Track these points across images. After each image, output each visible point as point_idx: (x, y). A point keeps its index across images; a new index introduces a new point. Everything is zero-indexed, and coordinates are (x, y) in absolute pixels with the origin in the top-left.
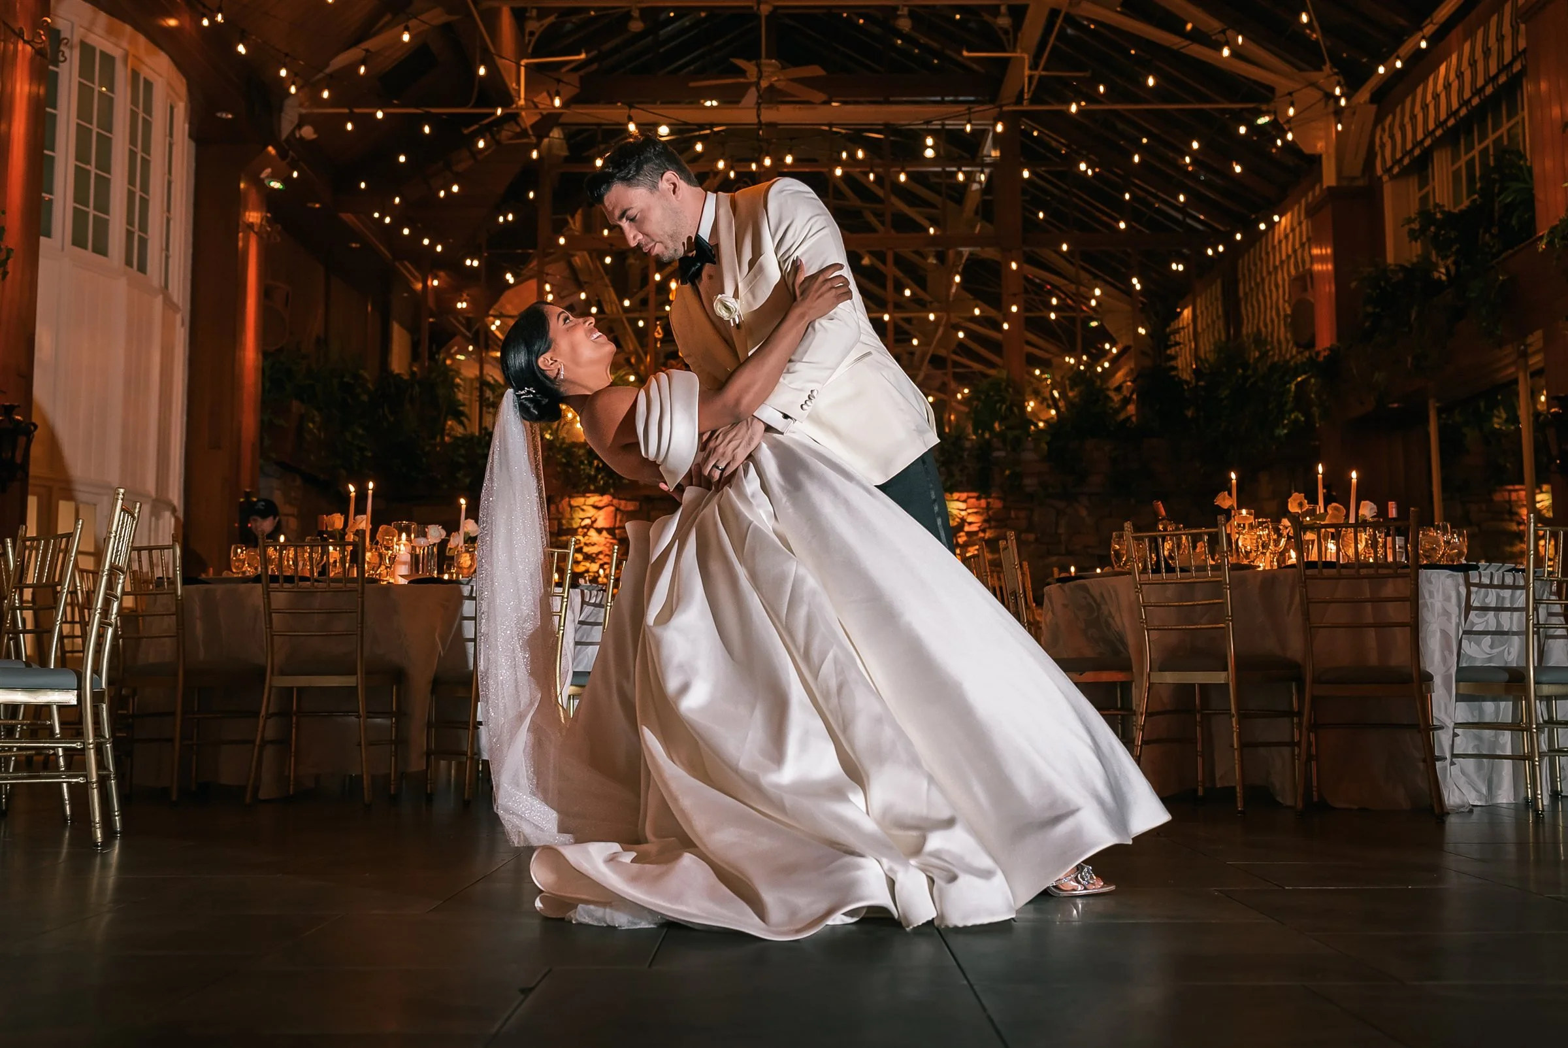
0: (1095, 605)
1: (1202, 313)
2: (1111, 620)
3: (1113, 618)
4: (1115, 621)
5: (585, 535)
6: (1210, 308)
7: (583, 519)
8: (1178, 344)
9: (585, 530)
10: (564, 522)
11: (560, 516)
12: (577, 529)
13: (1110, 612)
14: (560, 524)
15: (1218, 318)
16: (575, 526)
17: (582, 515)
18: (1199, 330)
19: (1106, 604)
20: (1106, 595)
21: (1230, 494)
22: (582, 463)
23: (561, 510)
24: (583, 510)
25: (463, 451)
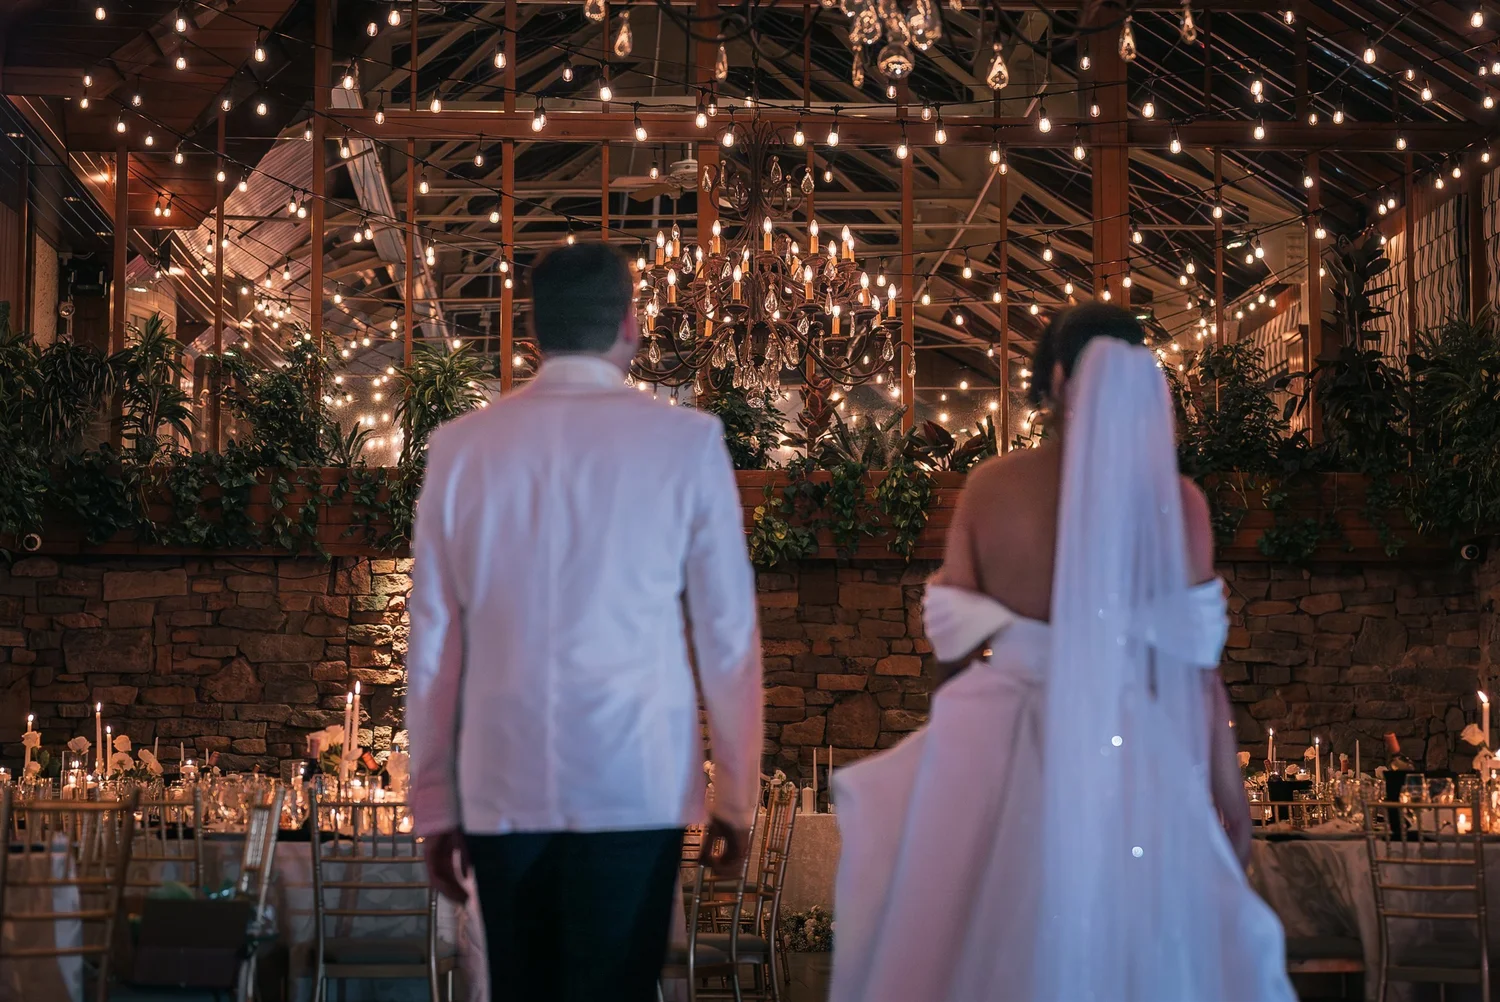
0: (1314, 872)
1: (1421, 249)
2: (1334, 893)
3: (1339, 891)
4: (1341, 895)
5: (395, 623)
6: (1435, 243)
7: (392, 596)
8: (1382, 312)
9: (397, 614)
10: (360, 599)
11: (354, 590)
12: (382, 611)
13: (1335, 884)
14: (354, 603)
15: (1450, 263)
16: (379, 607)
17: (390, 588)
18: (1417, 277)
19: (1330, 873)
20: (1332, 866)
21: (1481, 727)
22: (396, 504)
23: (355, 581)
24: (392, 580)
25: (194, 482)
